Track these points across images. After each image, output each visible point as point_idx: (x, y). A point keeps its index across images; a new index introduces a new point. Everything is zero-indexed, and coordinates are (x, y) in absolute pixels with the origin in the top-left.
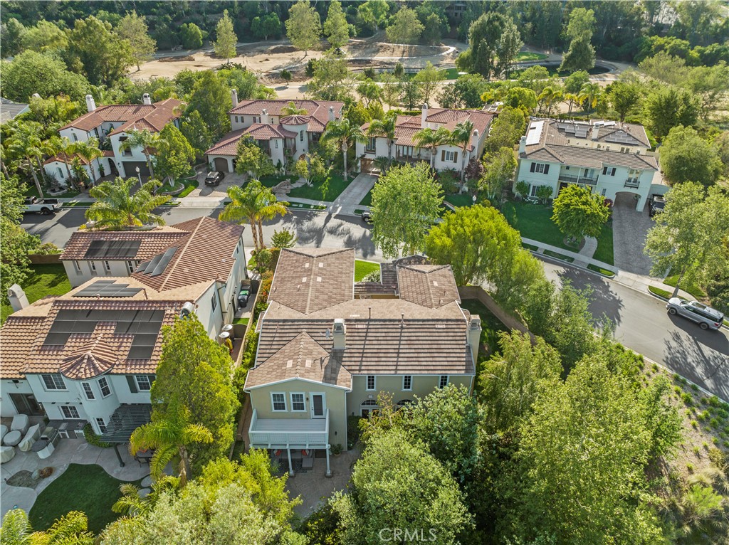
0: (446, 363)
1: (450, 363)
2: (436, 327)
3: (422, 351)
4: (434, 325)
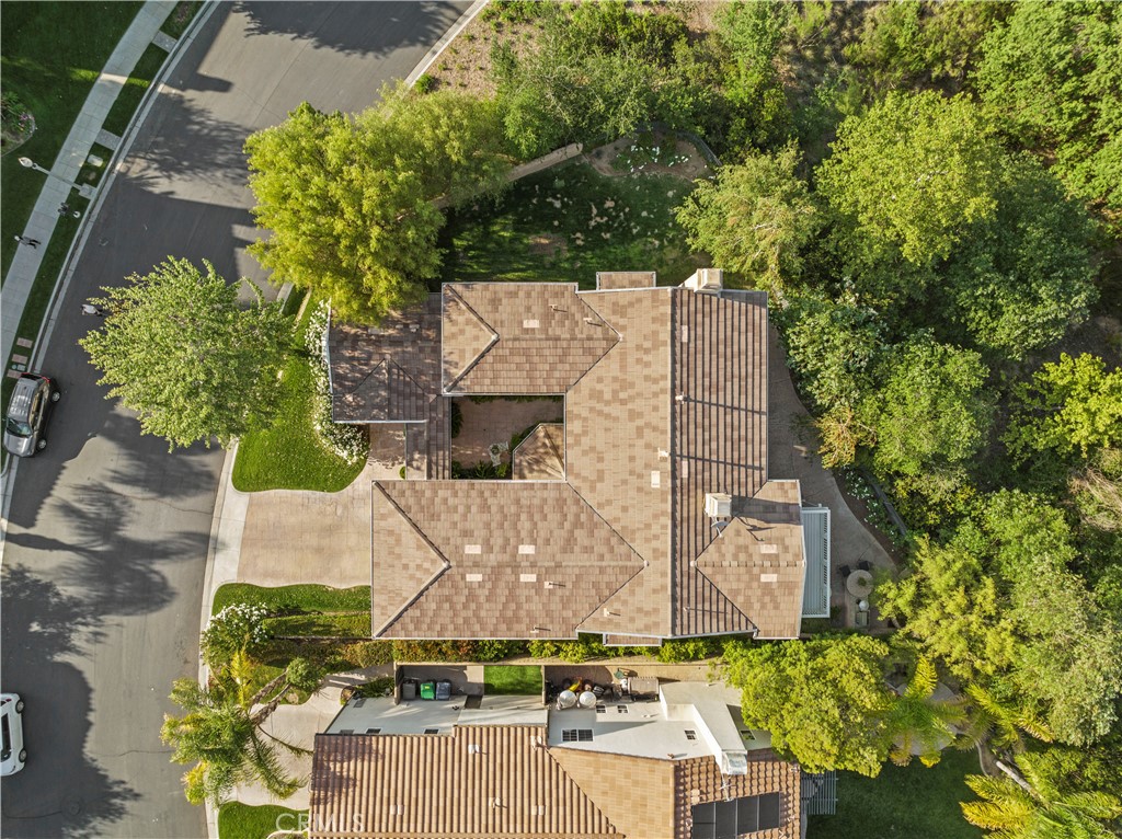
0: (750, 334)
1: (750, 327)
2: (685, 339)
3: (729, 370)
4: (682, 343)
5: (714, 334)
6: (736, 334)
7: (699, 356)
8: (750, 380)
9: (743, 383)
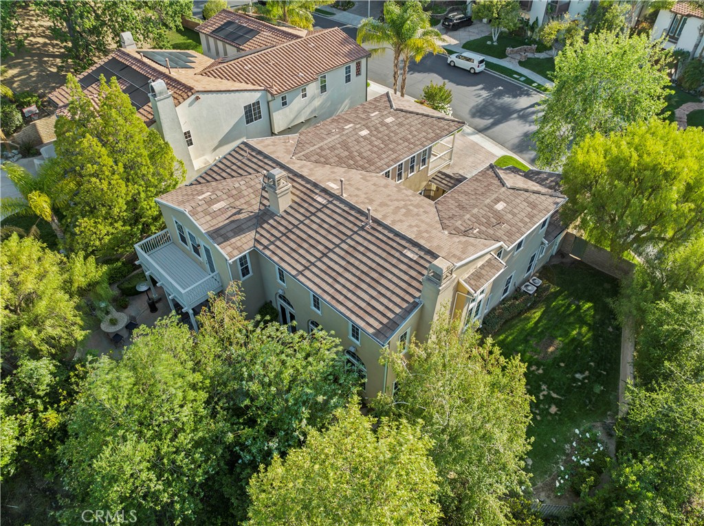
0: (363, 305)
1: (369, 309)
2: (405, 251)
3: (354, 270)
4: (405, 248)
5: (390, 276)
6: (374, 294)
7: (384, 255)
8: (330, 281)
9: (333, 274)
